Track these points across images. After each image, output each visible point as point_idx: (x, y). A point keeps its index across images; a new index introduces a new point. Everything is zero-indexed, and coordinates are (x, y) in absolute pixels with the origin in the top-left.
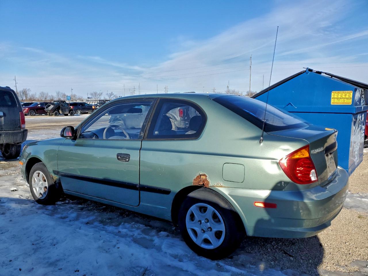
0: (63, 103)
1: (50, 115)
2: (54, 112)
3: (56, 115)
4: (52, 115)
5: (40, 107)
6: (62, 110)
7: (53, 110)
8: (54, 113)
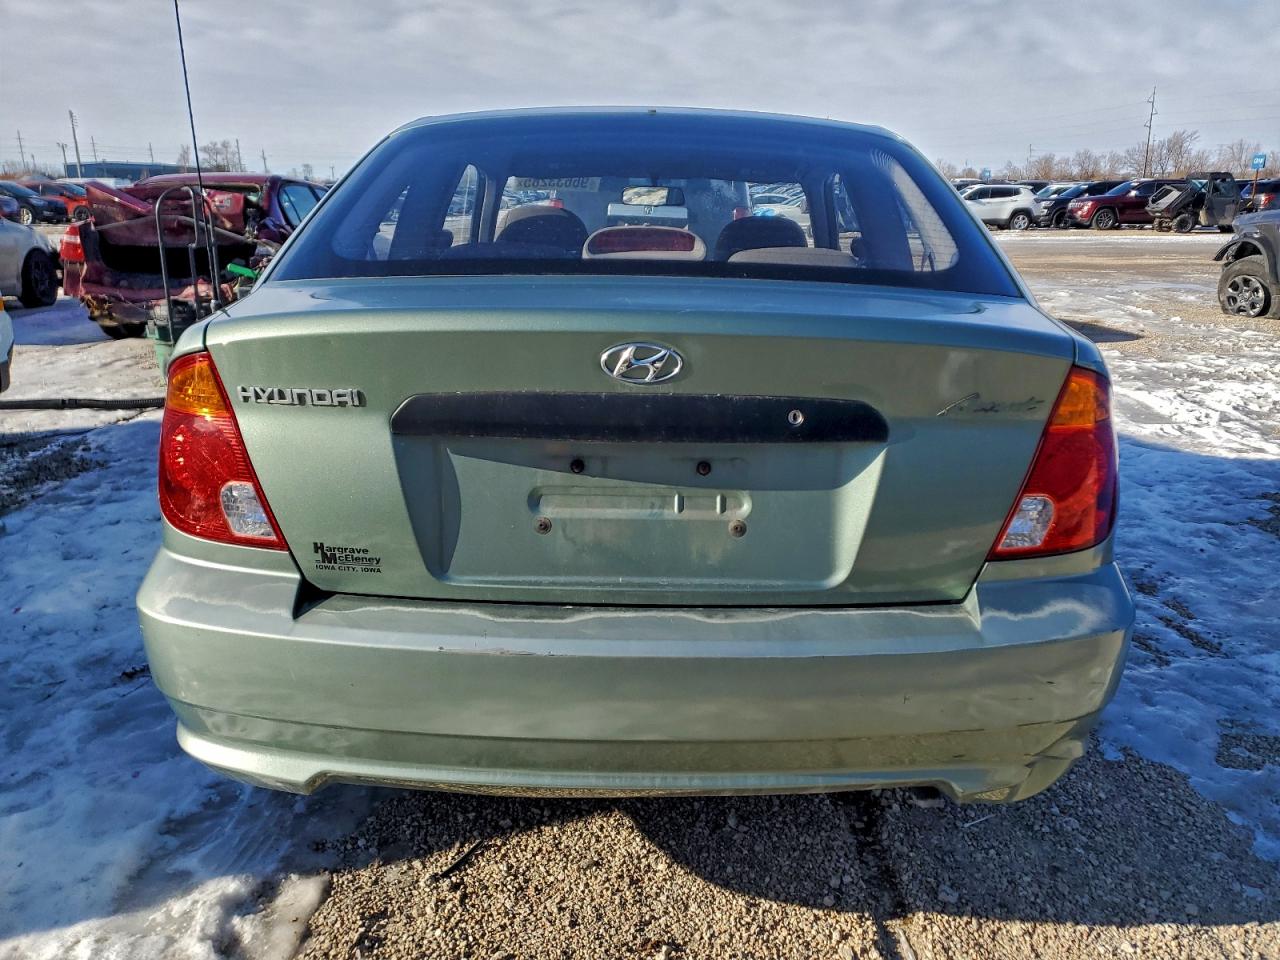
0: (1224, 180)
1: (1161, 228)
2: (1175, 217)
3: (1182, 228)
4: (1169, 229)
5: (1136, 196)
6: (1210, 212)
7: (1174, 210)
8: (1176, 221)
